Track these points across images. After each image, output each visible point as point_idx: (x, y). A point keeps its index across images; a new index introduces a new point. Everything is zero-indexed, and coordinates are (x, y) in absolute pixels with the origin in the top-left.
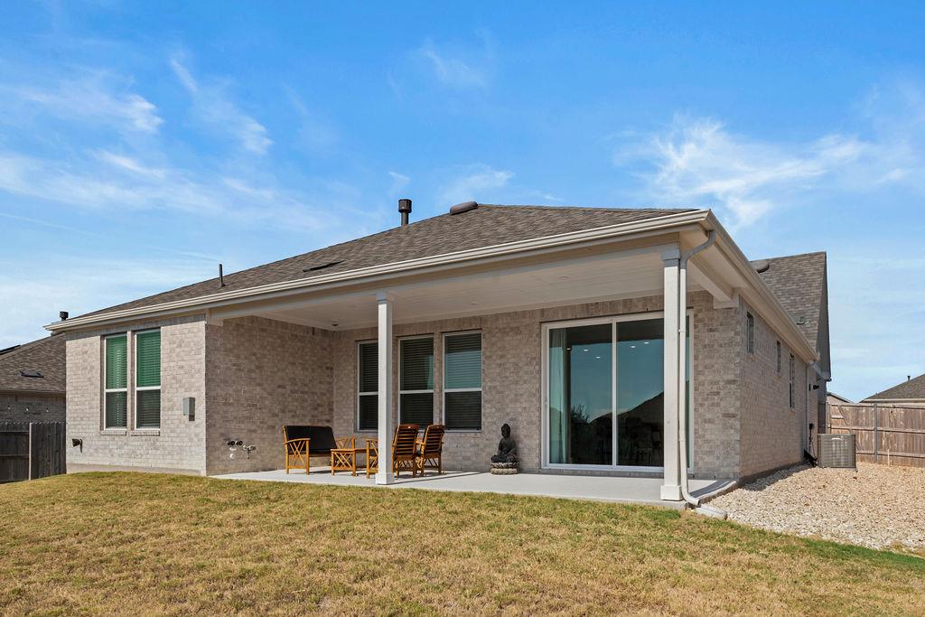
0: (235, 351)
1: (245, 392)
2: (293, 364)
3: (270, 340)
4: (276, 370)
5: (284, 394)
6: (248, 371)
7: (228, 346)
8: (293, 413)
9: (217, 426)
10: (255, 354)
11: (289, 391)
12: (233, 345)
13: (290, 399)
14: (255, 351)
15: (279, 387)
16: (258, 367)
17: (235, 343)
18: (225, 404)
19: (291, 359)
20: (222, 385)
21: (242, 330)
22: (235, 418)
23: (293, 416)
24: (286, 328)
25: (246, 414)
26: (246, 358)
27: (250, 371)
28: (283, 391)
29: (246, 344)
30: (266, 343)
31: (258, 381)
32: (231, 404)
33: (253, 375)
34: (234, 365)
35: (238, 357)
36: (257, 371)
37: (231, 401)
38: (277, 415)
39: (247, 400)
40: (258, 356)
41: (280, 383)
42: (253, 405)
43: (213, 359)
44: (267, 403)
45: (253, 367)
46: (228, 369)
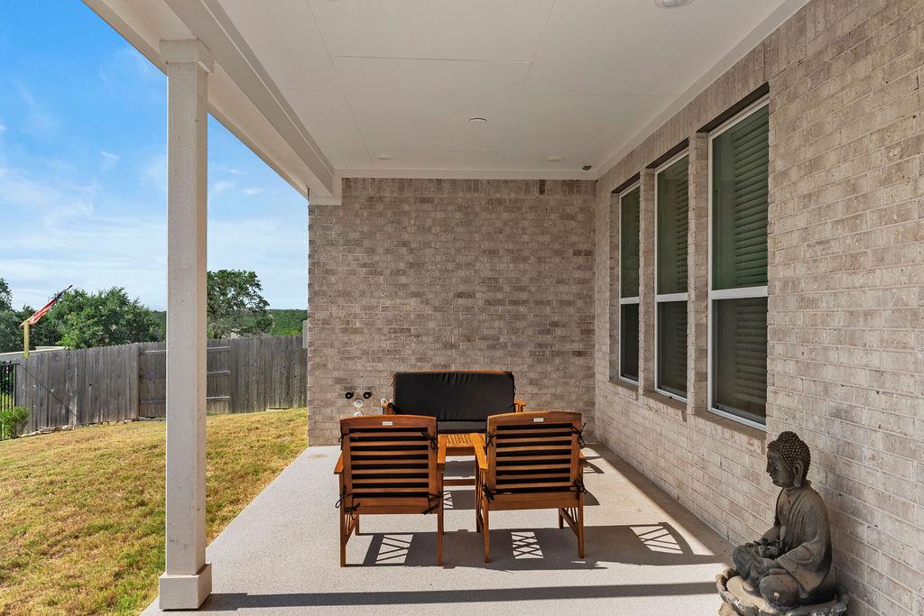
0: (366, 243)
1: (385, 309)
2: (492, 253)
3: (439, 215)
4: (450, 266)
5: (468, 309)
6: (391, 274)
7: (353, 236)
8: (491, 342)
9: (330, 366)
10: (405, 244)
11: (480, 303)
12: (362, 233)
13: (484, 316)
14: (406, 237)
15: (460, 295)
16: (411, 265)
17: (366, 229)
18: (345, 331)
19: (486, 245)
20: (341, 301)
21: (380, 207)
22: (365, 353)
23: (493, 347)
24: (476, 190)
25: (387, 345)
26: (387, 251)
27: (397, 272)
28: (469, 302)
29: (389, 229)
30: (429, 222)
31: (413, 289)
32: (355, 331)
33: (403, 280)
34: (364, 265)
35: (372, 251)
36: (412, 272)
37: (358, 325)
38: (453, 346)
39: (389, 322)
40: (414, 245)
41: (462, 288)
42: (402, 330)
43: (323, 260)
44: (431, 325)
45: (402, 266)
46: (353, 272)
